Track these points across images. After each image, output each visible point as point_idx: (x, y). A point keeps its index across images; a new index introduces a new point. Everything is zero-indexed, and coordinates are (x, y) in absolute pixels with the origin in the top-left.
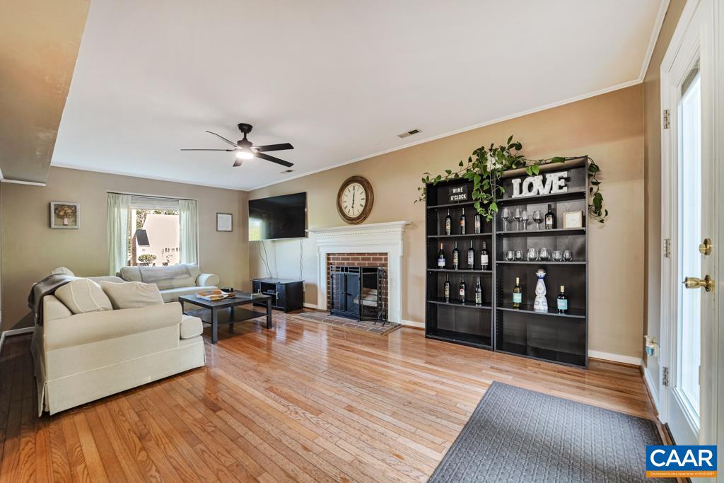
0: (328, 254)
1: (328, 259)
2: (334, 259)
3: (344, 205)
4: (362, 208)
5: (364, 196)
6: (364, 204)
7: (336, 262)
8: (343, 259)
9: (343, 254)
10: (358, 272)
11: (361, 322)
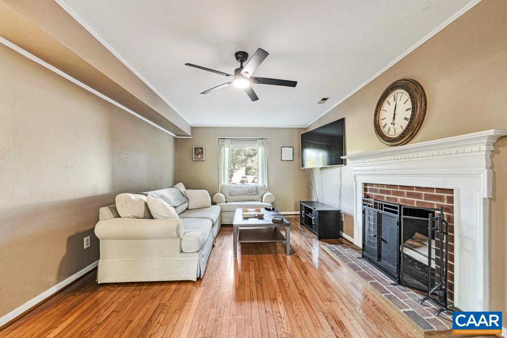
0: (366, 184)
1: (365, 190)
2: (372, 190)
3: (382, 123)
4: (407, 122)
5: (409, 105)
6: (409, 117)
7: (374, 194)
8: (382, 191)
9: (383, 185)
10: (396, 213)
11: (399, 288)
